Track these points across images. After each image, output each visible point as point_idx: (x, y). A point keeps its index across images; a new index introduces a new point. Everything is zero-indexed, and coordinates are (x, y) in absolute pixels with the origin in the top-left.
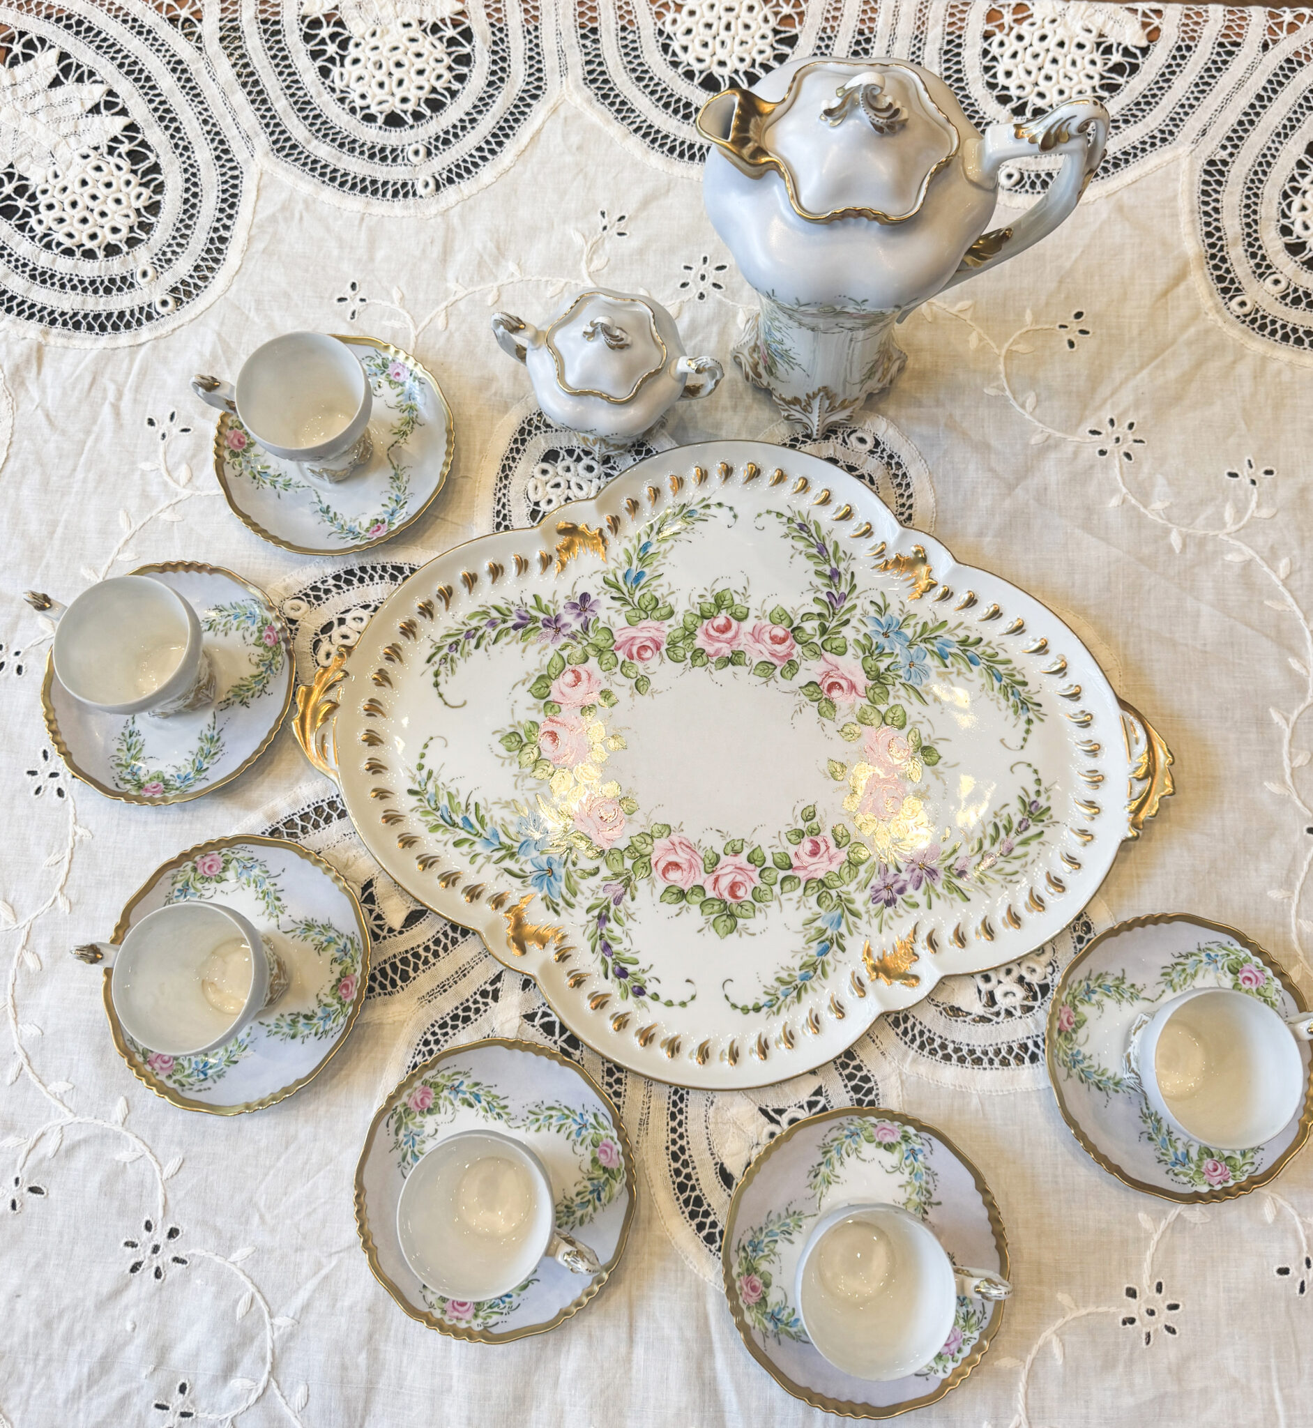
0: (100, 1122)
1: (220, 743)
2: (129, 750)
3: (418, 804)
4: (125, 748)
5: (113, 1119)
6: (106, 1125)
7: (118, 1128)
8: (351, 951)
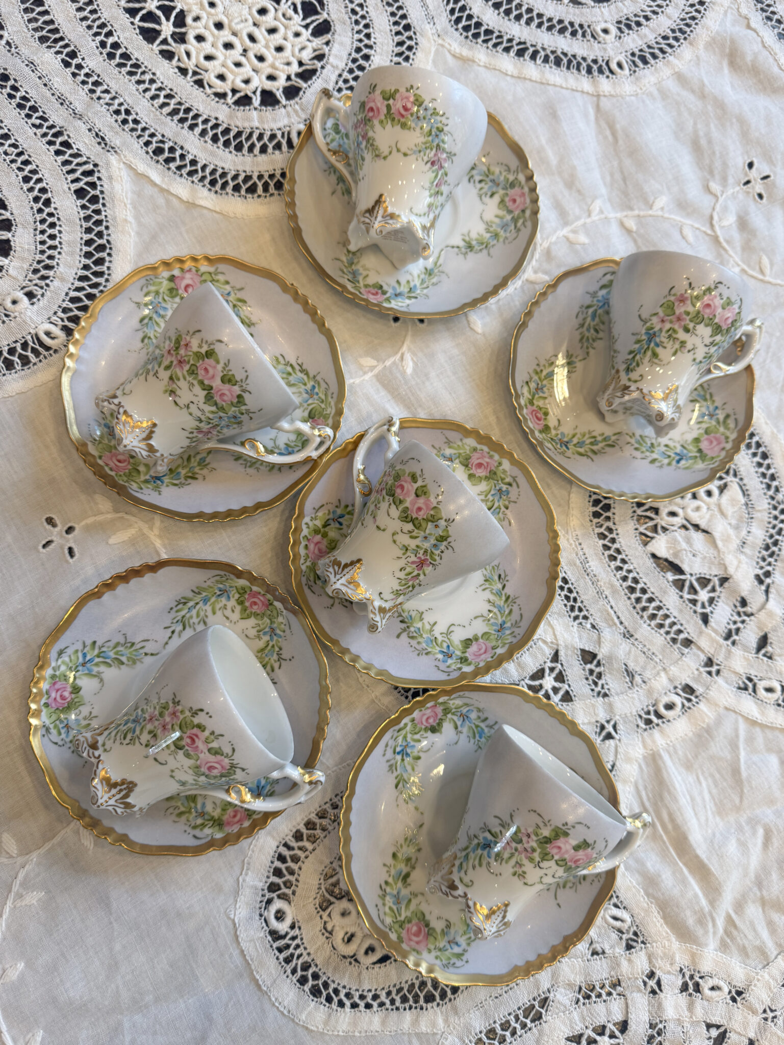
8: (450, 950)
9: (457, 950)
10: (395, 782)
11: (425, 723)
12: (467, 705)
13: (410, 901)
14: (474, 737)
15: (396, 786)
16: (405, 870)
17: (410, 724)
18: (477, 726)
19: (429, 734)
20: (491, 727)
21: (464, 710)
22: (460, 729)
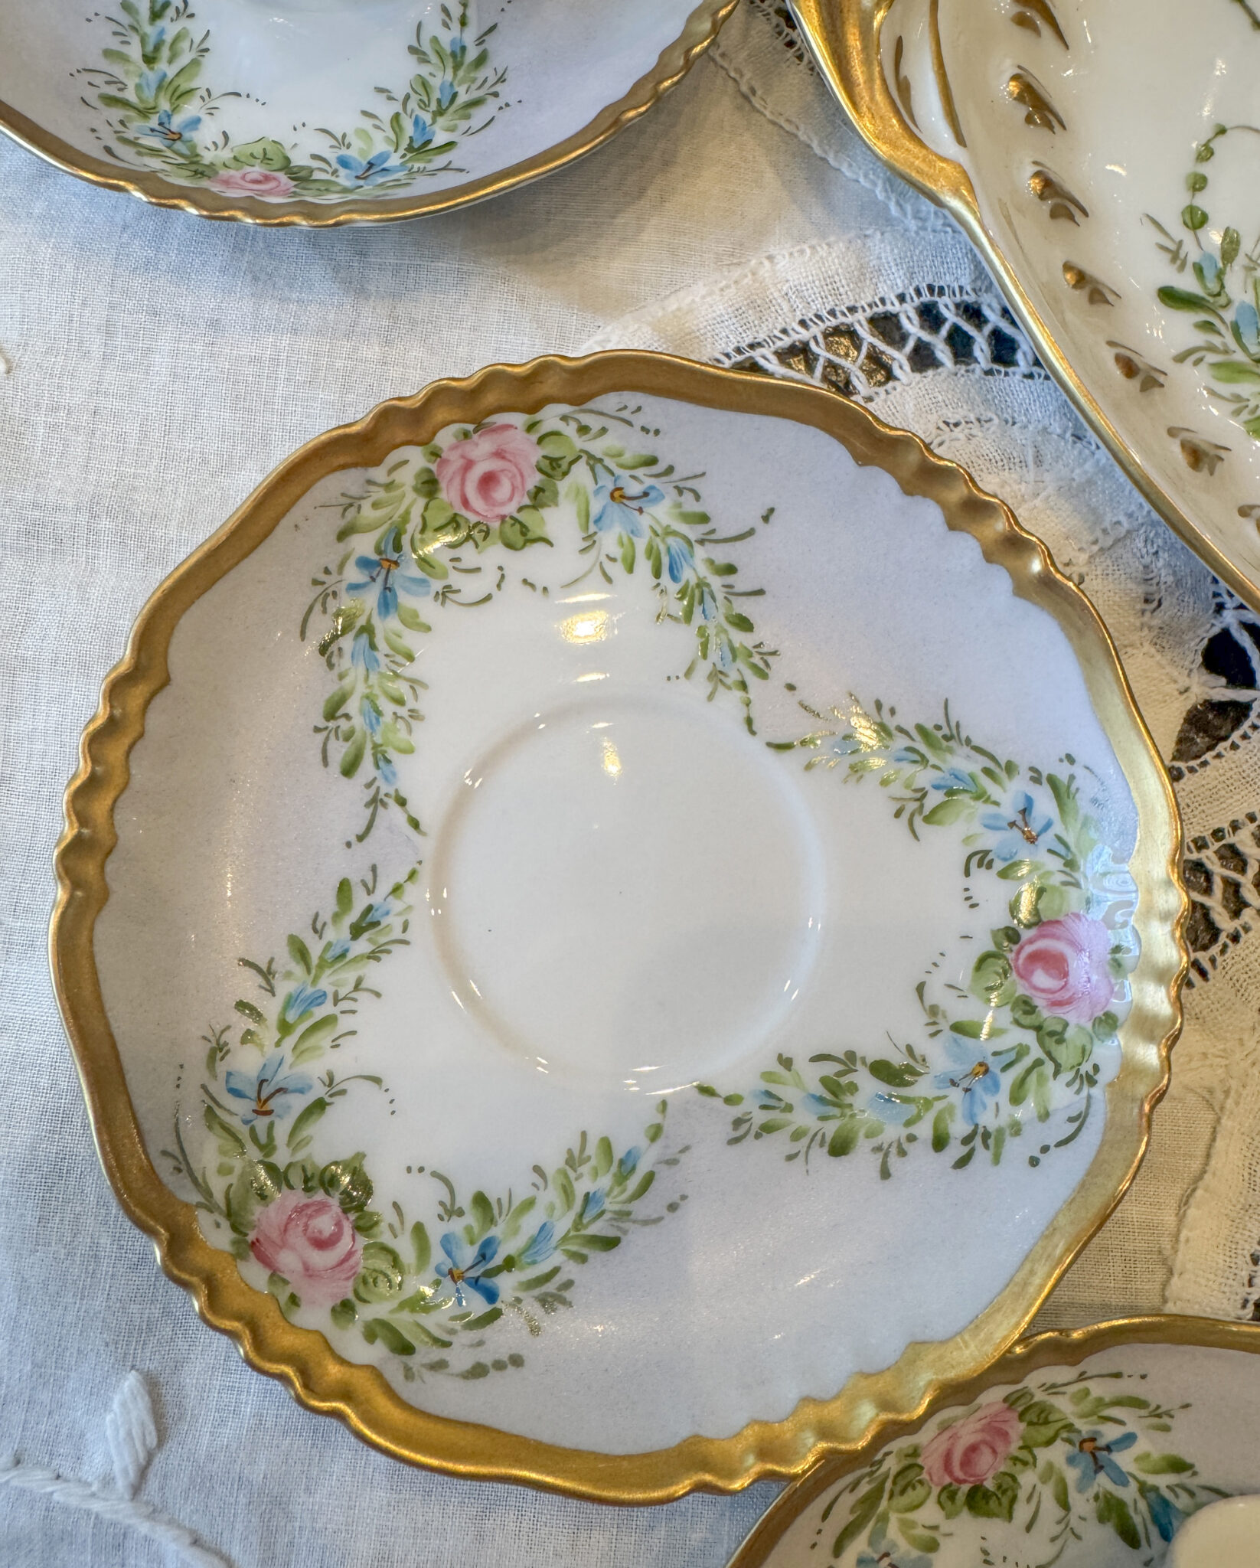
0: (36, 1480)
1: (487, 72)
2: (149, 59)
3: (1199, 338)
4: (135, 51)
5: (94, 1465)
6: (60, 1494)
7: (115, 1508)
8: (1058, 828)
9: (1045, 805)
10: (596, 1257)
11: (345, 1243)
12: (211, 1115)
13: (958, 1028)
14: (329, 1021)
15: (609, 1243)
16: (869, 1086)
17: (366, 1313)
18: (285, 1028)
19: (379, 1204)
20: (267, 974)
21: (238, 1110)
22: (319, 1091)
